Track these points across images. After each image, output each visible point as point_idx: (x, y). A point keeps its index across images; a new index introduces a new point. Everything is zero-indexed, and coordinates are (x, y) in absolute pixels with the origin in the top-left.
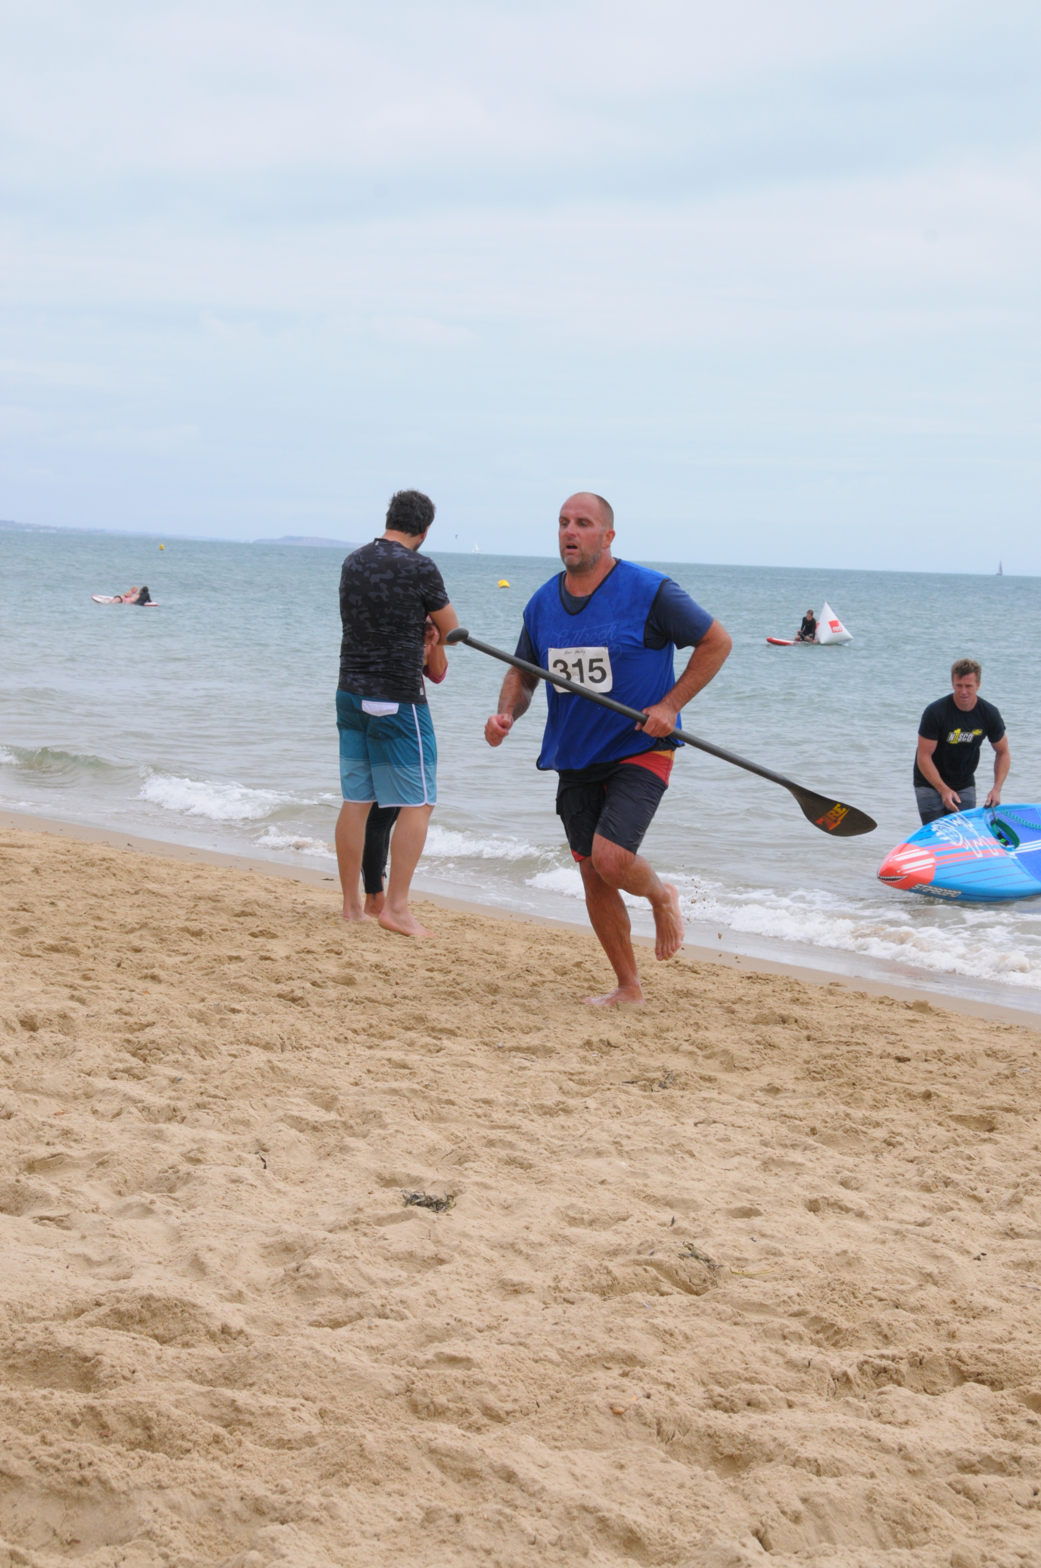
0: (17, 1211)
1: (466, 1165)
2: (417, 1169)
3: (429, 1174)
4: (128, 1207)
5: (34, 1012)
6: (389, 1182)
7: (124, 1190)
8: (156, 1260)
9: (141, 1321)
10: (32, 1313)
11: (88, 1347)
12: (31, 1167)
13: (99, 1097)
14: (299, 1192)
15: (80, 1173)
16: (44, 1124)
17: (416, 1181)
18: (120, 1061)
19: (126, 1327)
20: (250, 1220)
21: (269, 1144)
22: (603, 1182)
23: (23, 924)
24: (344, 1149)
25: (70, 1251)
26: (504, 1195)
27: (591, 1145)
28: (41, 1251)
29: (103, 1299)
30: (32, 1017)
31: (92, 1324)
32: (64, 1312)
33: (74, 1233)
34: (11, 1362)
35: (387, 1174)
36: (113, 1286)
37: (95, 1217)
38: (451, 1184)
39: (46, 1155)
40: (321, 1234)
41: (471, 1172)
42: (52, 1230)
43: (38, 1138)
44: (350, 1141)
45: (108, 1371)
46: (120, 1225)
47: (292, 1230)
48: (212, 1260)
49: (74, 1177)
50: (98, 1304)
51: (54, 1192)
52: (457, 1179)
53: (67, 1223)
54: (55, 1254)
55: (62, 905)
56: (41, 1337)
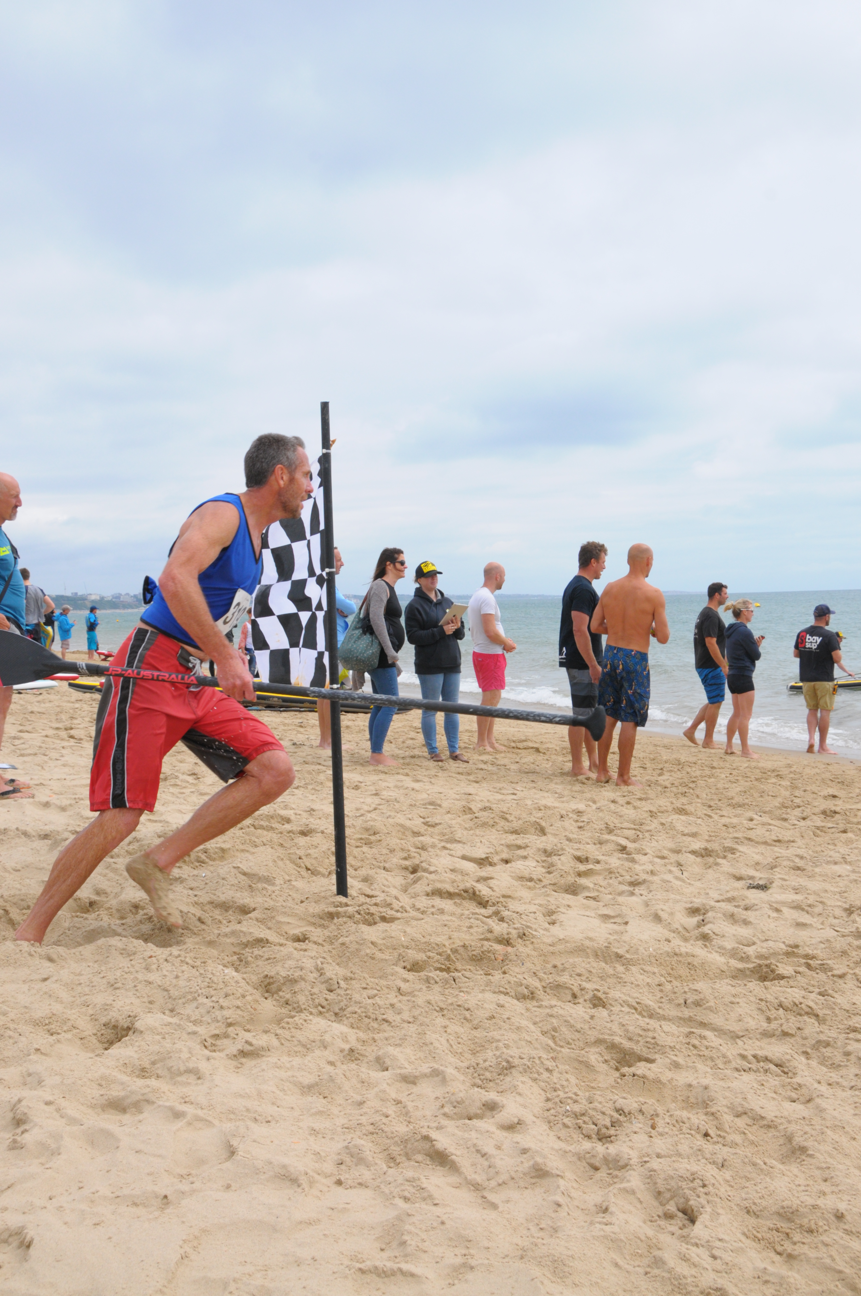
0: (576, 894)
1: (775, 870)
2: (752, 872)
3: (757, 874)
6: (739, 878)
12: (580, 875)
14: (698, 884)
15: (601, 877)
17: (752, 878)
20: (678, 897)
21: (683, 863)
22: (839, 876)
24: (717, 864)
26: (793, 883)
27: (831, 859)
33: (601, 904)
35: (737, 875)
37: (610, 896)
38: (769, 879)
40: (713, 903)
41: (776, 873)
42: (592, 903)
44: (720, 861)
47: (698, 902)
48: (664, 915)
49: (599, 879)
51: (591, 886)
52: (771, 876)
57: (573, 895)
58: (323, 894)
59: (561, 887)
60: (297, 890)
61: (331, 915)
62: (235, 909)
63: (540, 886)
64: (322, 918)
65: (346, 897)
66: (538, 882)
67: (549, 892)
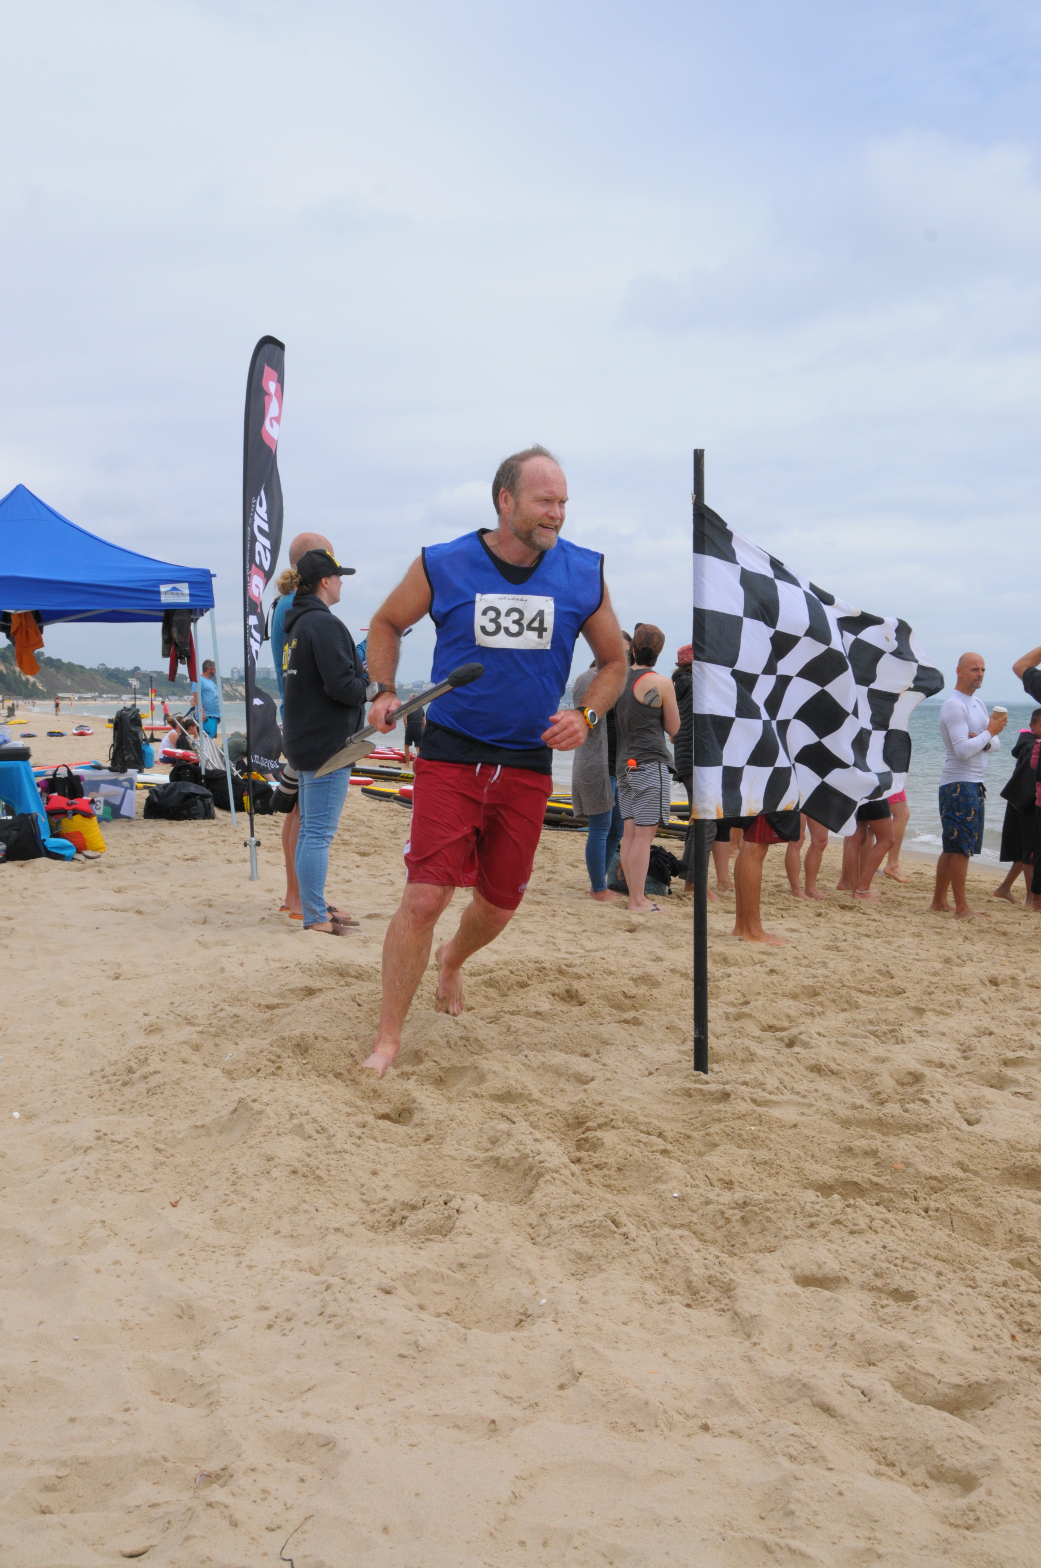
57: (998, 1089)
58: (677, 1066)
59: (981, 1077)
60: (645, 1059)
61: (688, 1093)
62: (570, 1077)
63: (953, 1075)
64: (677, 1095)
65: (706, 1072)
66: (950, 1069)
67: (966, 1083)
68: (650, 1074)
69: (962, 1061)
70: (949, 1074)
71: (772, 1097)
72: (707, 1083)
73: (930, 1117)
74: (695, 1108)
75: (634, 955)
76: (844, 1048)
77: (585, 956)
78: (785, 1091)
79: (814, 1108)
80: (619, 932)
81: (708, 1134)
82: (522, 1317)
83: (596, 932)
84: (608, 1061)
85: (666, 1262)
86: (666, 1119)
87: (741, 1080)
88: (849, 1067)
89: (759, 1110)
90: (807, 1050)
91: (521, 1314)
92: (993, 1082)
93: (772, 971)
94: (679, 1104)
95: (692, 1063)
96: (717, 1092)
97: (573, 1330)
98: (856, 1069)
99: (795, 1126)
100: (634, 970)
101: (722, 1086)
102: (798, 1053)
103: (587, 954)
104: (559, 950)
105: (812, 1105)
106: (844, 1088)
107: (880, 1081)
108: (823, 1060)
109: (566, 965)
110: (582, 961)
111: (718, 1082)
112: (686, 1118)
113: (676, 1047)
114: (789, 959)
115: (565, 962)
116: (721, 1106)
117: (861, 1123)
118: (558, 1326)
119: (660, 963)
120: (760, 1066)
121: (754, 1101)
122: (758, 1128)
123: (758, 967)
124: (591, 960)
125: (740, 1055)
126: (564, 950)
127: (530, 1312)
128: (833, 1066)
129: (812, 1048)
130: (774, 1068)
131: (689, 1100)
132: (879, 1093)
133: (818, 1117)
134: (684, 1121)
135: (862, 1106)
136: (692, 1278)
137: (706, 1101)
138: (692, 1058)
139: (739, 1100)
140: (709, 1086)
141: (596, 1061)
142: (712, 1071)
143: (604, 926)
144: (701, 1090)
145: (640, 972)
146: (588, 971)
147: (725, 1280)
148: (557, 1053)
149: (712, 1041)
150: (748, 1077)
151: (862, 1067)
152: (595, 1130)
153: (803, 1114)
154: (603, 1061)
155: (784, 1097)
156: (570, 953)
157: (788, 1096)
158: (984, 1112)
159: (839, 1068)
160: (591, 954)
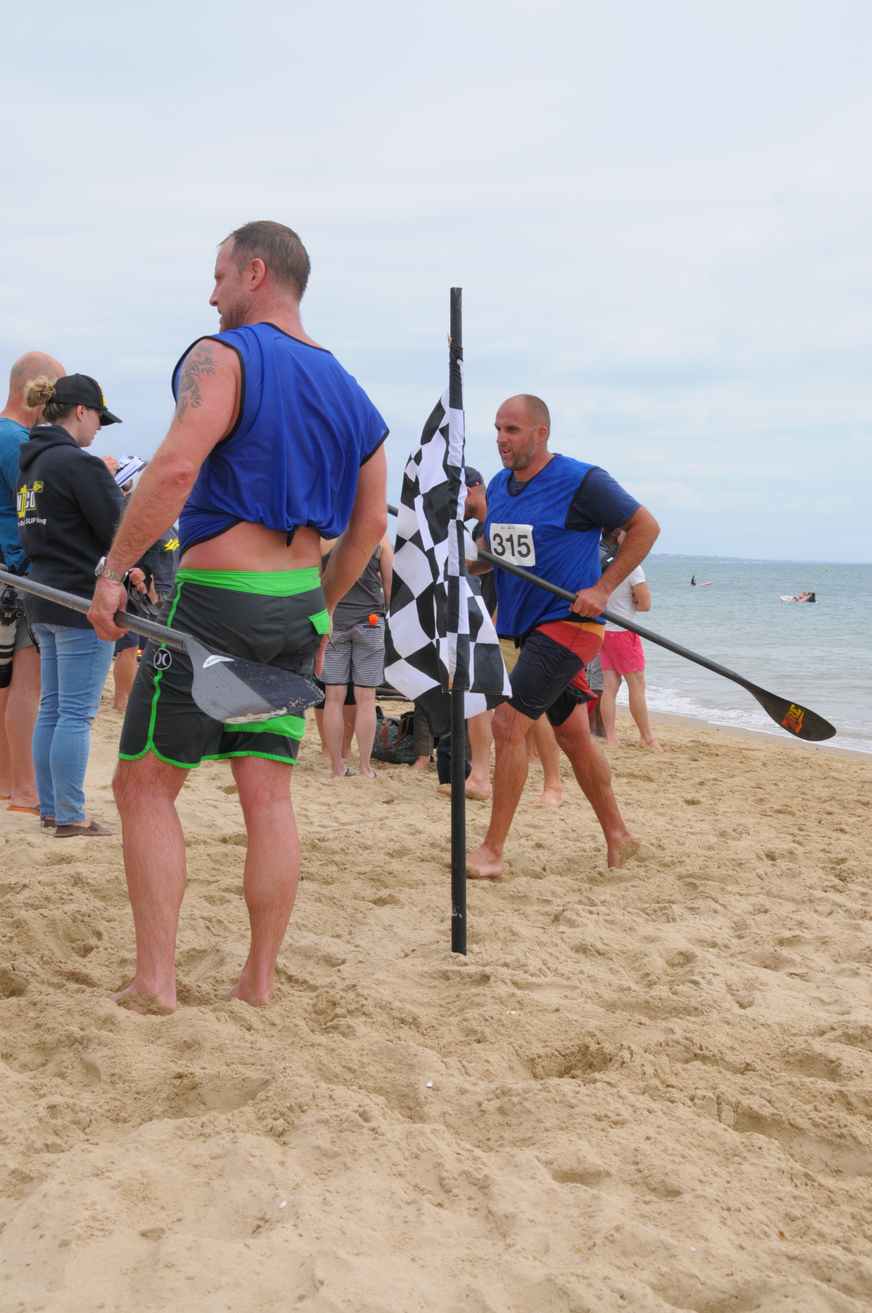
0: (776, 968)
4: (843, 970)
5: (774, 850)
7: (839, 960)
8: (865, 1004)
9: (862, 1041)
10: (794, 1031)
11: (833, 1055)
12: (782, 942)
13: (818, 902)
15: (811, 948)
16: (787, 917)
18: (829, 881)
19: (852, 1044)
23: (760, 796)
25: (811, 995)
28: (794, 993)
29: (835, 1026)
30: (773, 853)
31: (833, 1041)
32: (812, 1031)
33: (812, 984)
34: (786, 1059)
36: (841, 1018)
37: (824, 975)
39: (789, 936)
42: (798, 981)
43: (784, 925)
45: (846, 1070)
46: (840, 981)
49: (808, 950)
50: (833, 1029)
51: (798, 959)
53: (806, 978)
54: (802, 996)
55: (781, 785)
56: (804, 1046)
57: (772, 969)
58: (434, 947)
59: (754, 957)
60: (400, 939)
61: (445, 976)
62: (319, 960)
63: (726, 955)
64: (433, 978)
65: (465, 954)
66: (723, 948)
67: (739, 963)
68: (406, 955)
69: (735, 941)
70: (722, 954)
71: (534, 979)
72: (466, 964)
73: (700, 999)
74: (453, 992)
75: (392, 828)
76: (613, 926)
77: (339, 830)
78: (548, 972)
79: (578, 991)
80: (376, 803)
81: (465, 1020)
82: (261, 1223)
83: (352, 804)
84: (362, 943)
85: (417, 1157)
86: (422, 1004)
87: (502, 961)
88: (617, 947)
89: (519, 992)
90: (573, 929)
91: (260, 1219)
92: (768, 962)
93: (539, 846)
94: (435, 987)
95: (450, 945)
96: (476, 974)
97: (315, 1235)
98: (624, 949)
99: (557, 1010)
100: (391, 845)
101: (481, 968)
102: (563, 933)
103: (341, 827)
104: (312, 823)
105: (576, 988)
106: (611, 969)
107: (649, 962)
108: (589, 940)
109: (319, 840)
110: (336, 835)
111: (478, 964)
112: (442, 1002)
113: (434, 927)
114: (557, 832)
115: (318, 836)
116: (480, 990)
117: (628, 1007)
118: (299, 1231)
119: (418, 836)
120: (523, 946)
121: (515, 984)
122: (519, 1012)
123: (523, 841)
124: (345, 833)
125: (501, 935)
126: (316, 824)
127: (267, 1217)
128: (600, 946)
129: (578, 926)
130: (537, 948)
131: (447, 983)
132: (647, 975)
133: (581, 1000)
134: (441, 1006)
135: (629, 989)
136: (445, 1174)
137: (464, 984)
138: (450, 939)
139: (499, 983)
140: (468, 968)
141: (348, 942)
142: (472, 952)
143: (360, 797)
144: (459, 972)
145: (397, 847)
146: (342, 845)
147: (478, 1176)
148: (306, 934)
149: (471, 919)
150: (509, 959)
151: (630, 947)
152: (345, 1017)
153: (566, 997)
154: (356, 942)
155: (546, 979)
156: (324, 827)
157: (550, 978)
158: (757, 994)
159: (606, 948)
160: (347, 827)
